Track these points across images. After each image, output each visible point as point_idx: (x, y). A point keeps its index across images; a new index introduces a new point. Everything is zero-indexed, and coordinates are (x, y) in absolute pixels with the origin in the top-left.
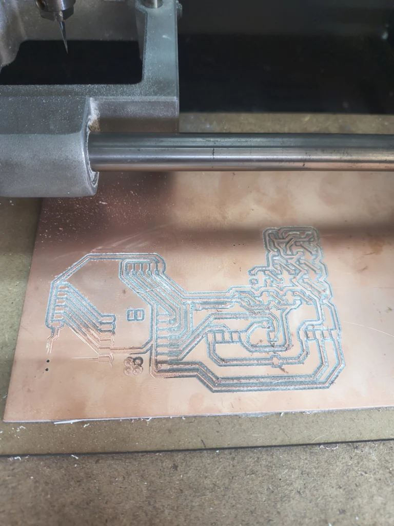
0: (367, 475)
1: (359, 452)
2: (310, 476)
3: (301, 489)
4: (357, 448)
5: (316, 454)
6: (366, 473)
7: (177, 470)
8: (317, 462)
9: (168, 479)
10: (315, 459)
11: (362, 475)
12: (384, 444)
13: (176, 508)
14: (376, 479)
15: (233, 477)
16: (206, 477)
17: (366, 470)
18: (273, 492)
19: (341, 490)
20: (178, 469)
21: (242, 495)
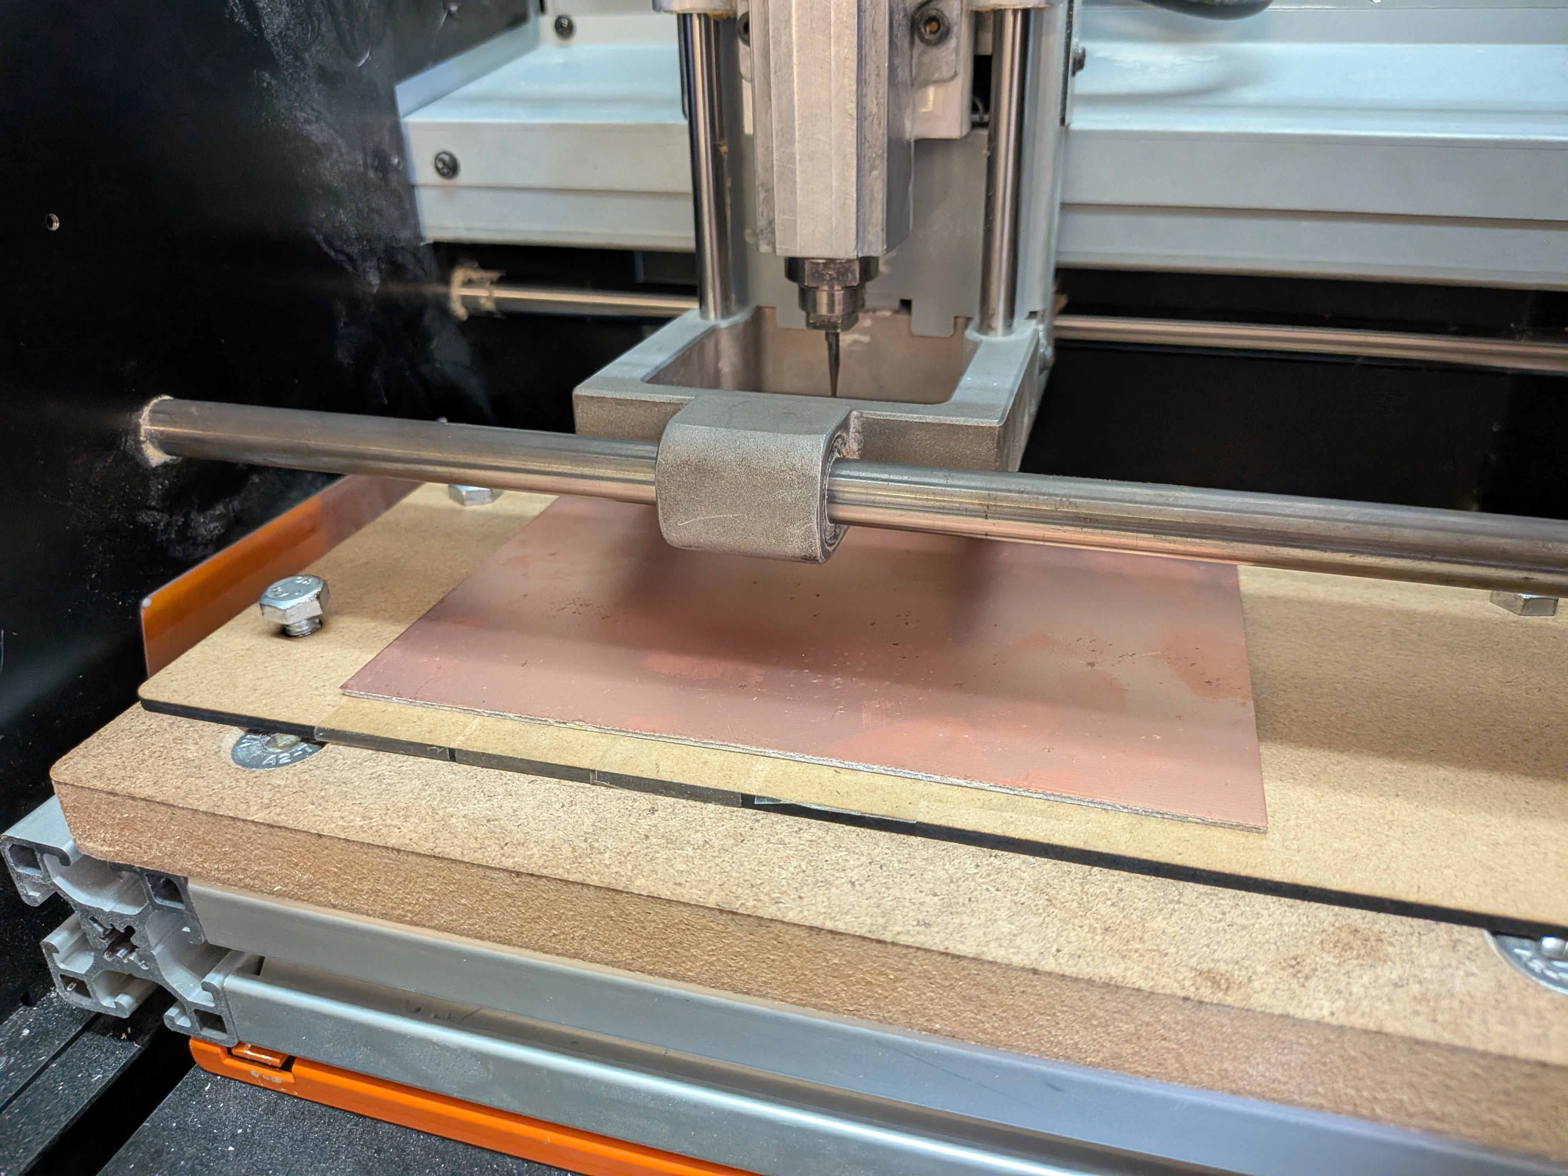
0: (998, 892)
1: (997, 862)
2: (884, 869)
3: (858, 880)
4: (996, 856)
5: (911, 846)
6: (997, 890)
7: (653, 813)
8: (906, 856)
9: (632, 820)
10: (906, 851)
11: (988, 890)
12: (1055, 864)
13: (625, 854)
14: (1012, 901)
15: (742, 841)
16: (697, 831)
17: (1000, 886)
18: (804, 871)
19: (936, 898)
20: (656, 813)
21: (746, 863)
